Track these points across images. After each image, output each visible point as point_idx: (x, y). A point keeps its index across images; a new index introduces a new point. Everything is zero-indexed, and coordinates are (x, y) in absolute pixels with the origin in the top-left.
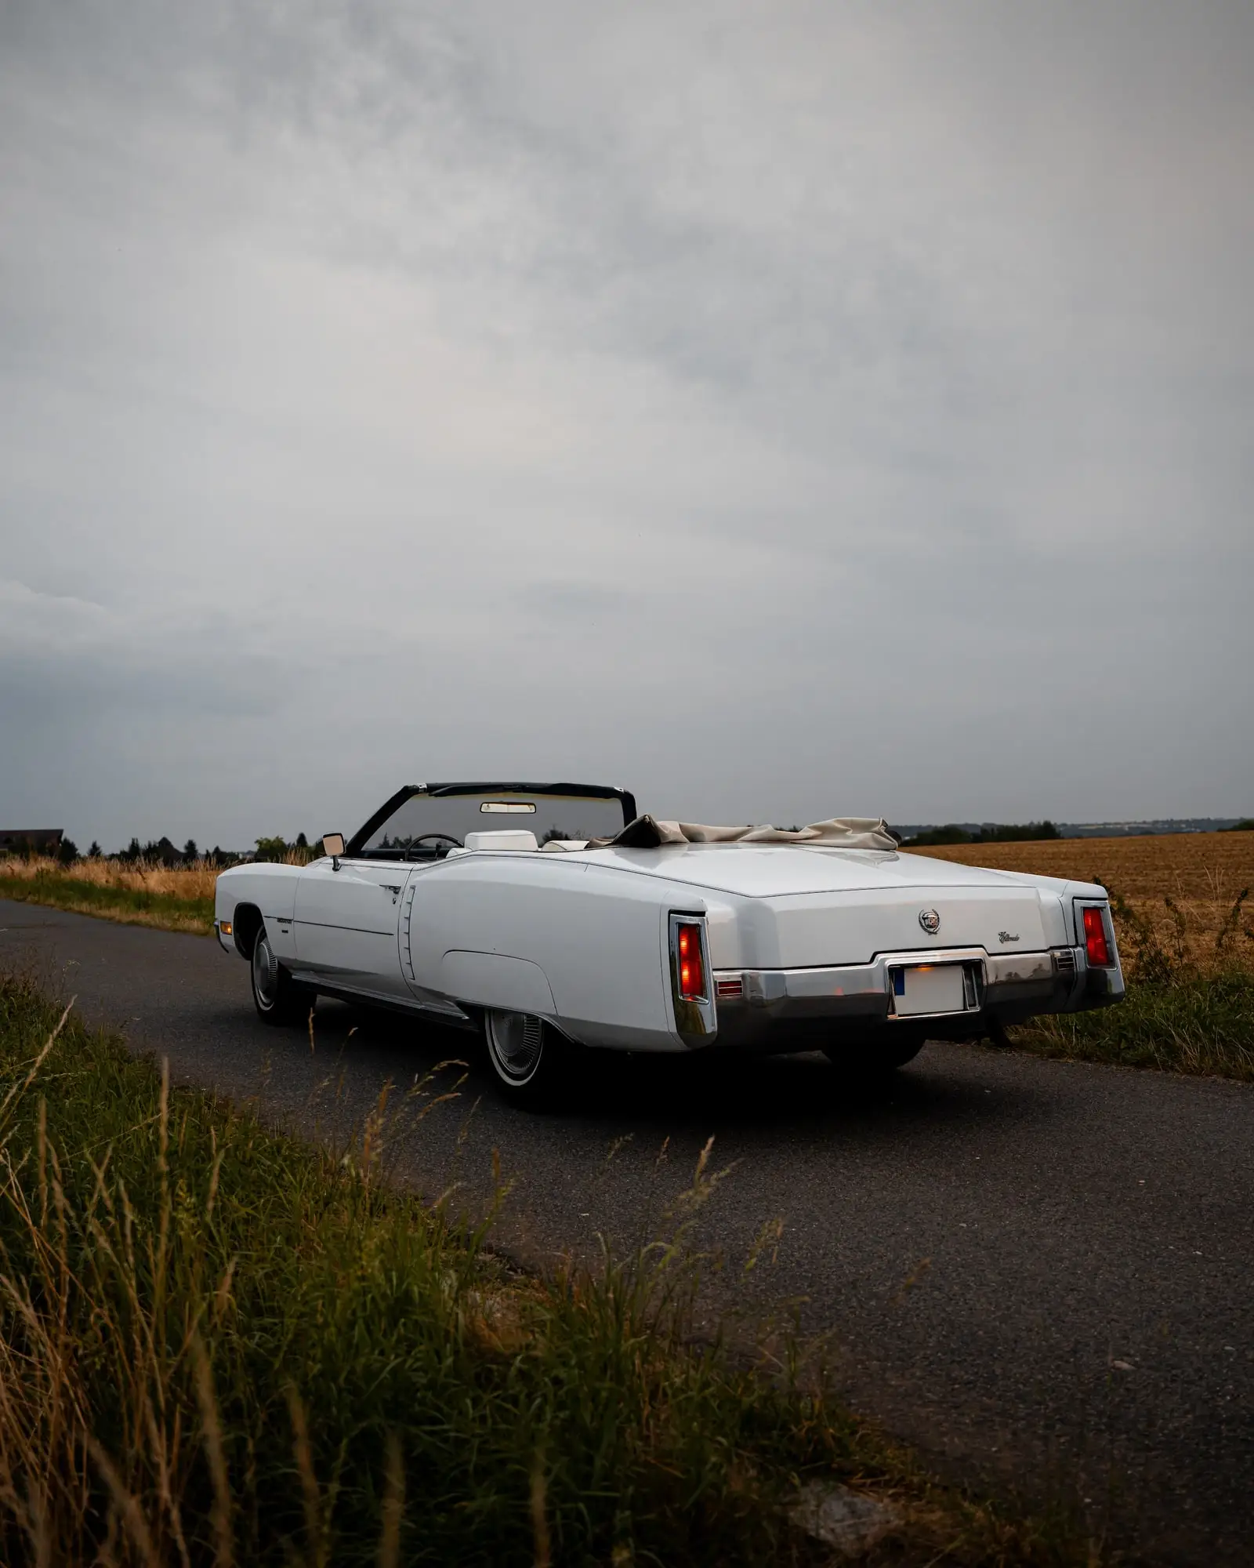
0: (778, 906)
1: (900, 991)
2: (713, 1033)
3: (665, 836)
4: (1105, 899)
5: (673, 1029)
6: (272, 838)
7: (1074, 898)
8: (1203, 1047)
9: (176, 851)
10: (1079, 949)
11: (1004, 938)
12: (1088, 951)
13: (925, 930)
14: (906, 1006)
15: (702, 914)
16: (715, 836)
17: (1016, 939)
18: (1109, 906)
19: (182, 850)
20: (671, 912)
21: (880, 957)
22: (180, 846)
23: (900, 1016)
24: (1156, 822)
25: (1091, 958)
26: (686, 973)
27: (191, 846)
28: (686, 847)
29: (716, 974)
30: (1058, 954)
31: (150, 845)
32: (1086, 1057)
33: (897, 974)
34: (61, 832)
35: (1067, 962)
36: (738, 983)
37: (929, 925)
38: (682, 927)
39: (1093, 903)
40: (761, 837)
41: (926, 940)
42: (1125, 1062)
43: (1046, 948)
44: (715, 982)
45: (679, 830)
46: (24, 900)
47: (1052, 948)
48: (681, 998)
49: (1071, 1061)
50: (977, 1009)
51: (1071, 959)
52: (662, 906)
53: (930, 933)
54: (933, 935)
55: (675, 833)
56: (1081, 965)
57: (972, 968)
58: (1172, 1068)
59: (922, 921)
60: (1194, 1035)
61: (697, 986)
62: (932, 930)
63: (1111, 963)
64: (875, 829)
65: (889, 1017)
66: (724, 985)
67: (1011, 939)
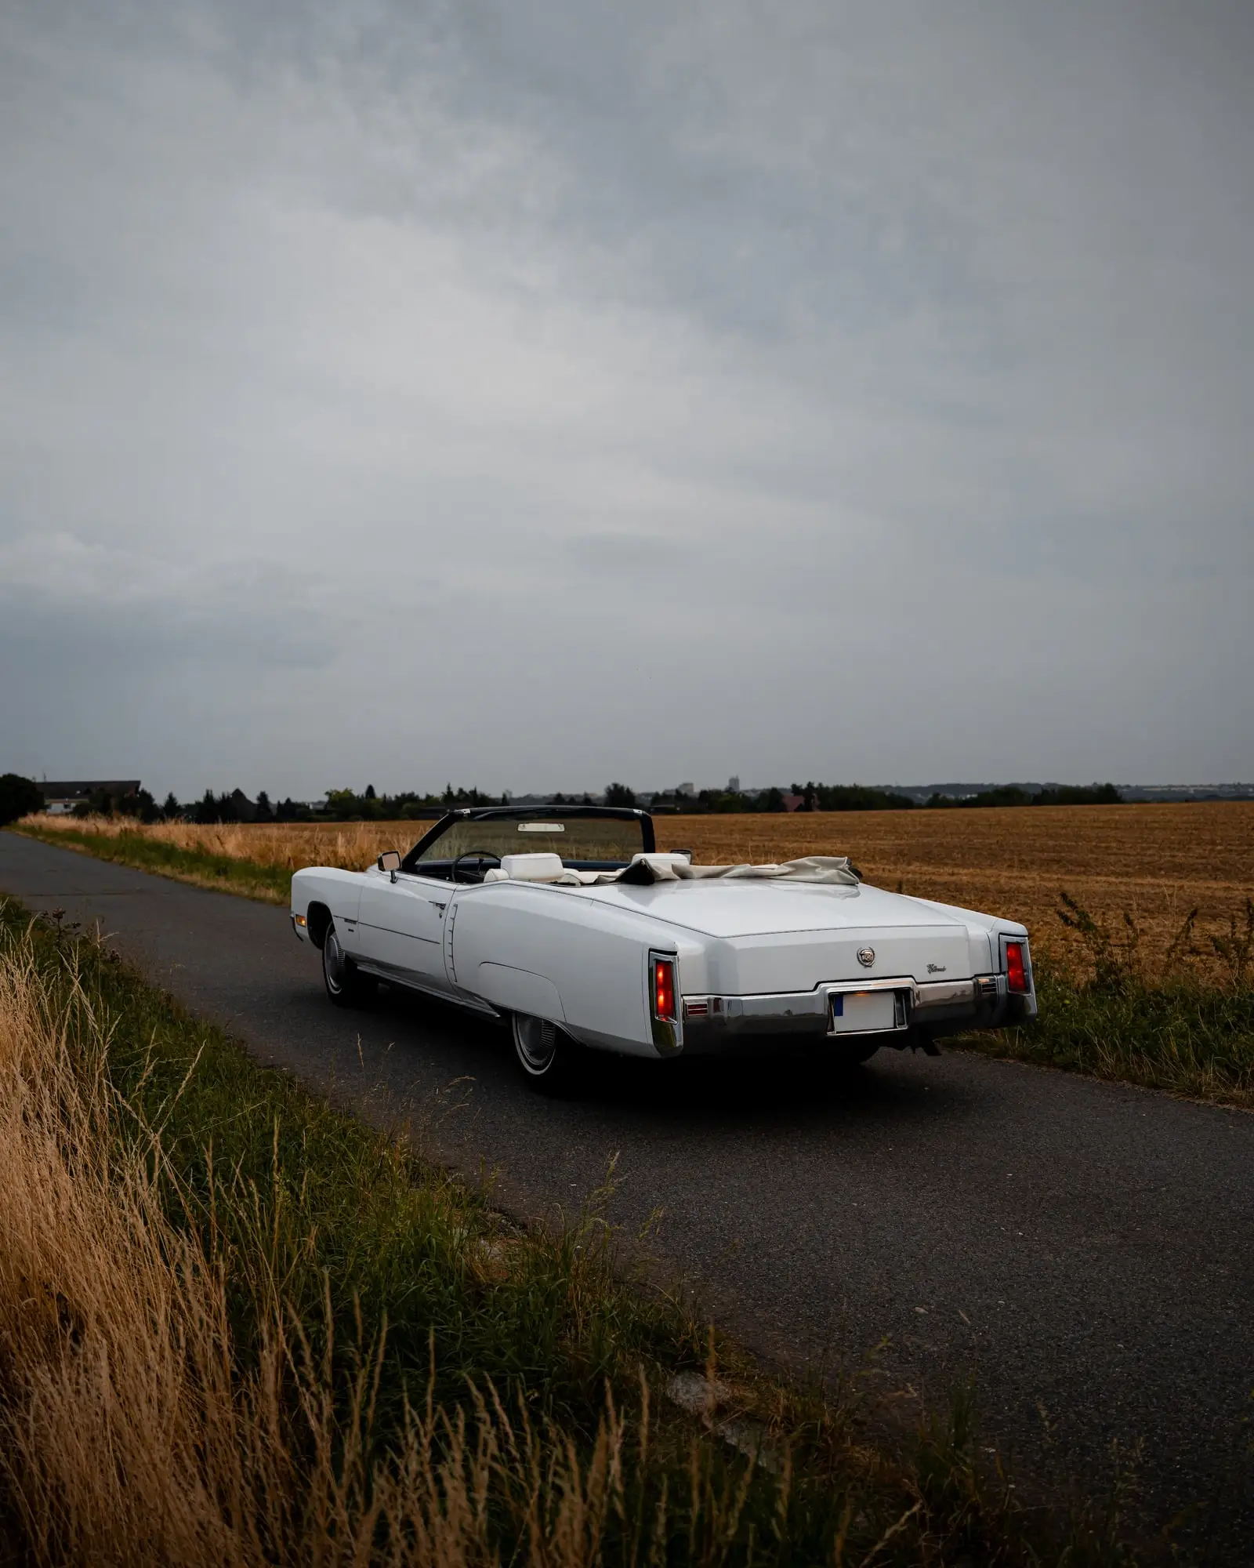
0: (738, 944)
1: (840, 1013)
2: (680, 1046)
3: (659, 876)
4: (1025, 936)
5: (651, 1041)
6: (341, 790)
7: (999, 934)
8: (1118, 1056)
9: (249, 802)
10: (1002, 976)
11: (932, 969)
12: (1009, 978)
13: (862, 963)
14: (846, 1024)
15: (675, 953)
16: (701, 875)
17: (943, 970)
18: (1027, 942)
19: (255, 801)
20: (650, 950)
21: (822, 985)
22: (252, 797)
23: (838, 1032)
24: (1222, 786)
25: (1011, 983)
26: (661, 998)
27: (263, 797)
28: (676, 884)
29: (685, 998)
30: (984, 980)
31: (223, 797)
32: (1023, 1058)
33: (837, 1000)
34: (138, 783)
35: (991, 987)
36: (705, 1006)
37: (865, 960)
38: (658, 962)
39: (1015, 939)
40: (743, 874)
41: (862, 972)
42: (1055, 1065)
43: (969, 977)
44: (685, 1006)
45: (670, 870)
46: (110, 860)
47: (976, 976)
48: (657, 1018)
49: (1011, 1061)
50: (905, 1028)
51: (994, 985)
52: (644, 945)
53: (865, 966)
54: (867, 968)
55: (668, 873)
56: (1002, 990)
57: (902, 994)
58: (1091, 1073)
59: (860, 957)
60: (1114, 1045)
61: (670, 1009)
62: (867, 964)
63: (1027, 989)
64: (841, 867)
65: (830, 1034)
66: (690, 1007)
67: (940, 970)
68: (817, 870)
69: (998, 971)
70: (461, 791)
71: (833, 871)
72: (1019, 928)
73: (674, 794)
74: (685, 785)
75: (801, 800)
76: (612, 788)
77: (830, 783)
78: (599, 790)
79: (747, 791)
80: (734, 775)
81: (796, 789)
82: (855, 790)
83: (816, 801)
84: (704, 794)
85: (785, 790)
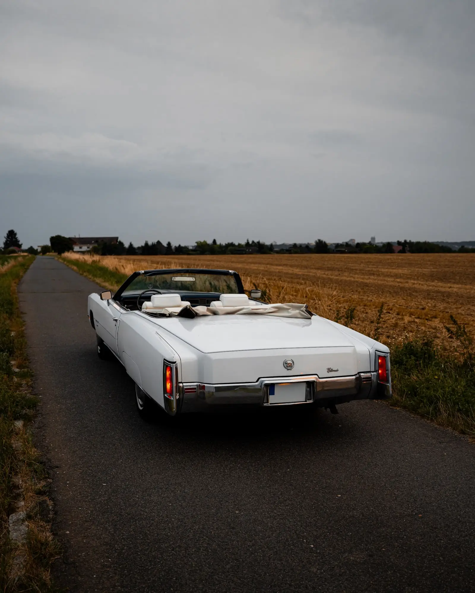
0: (213, 357)
1: (273, 393)
2: (175, 411)
3: (197, 314)
4: (388, 353)
5: (164, 407)
6: (202, 241)
7: (376, 350)
9: (163, 246)
10: (375, 373)
11: (330, 370)
12: (379, 374)
13: (286, 368)
14: (274, 400)
16: (225, 312)
17: (337, 371)
18: (389, 356)
19: (165, 245)
20: (164, 360)
21: (262, 379)
22: (165, 244)
23: (270, 404)
25: (379, 377)
26: (168, 385)
27: (169, 244)
29: (185, 384)
31: (153, 244)
33: (271, 386)
34: (117, 238)
35: (367, 379)
36: (195, 389)
37: (288, 366)
39: (383, 354)
40: (246, 312)
41: (286, 372)
43: (354, 374)
47: (359, 373)
48: (166, 395)
50: (312, 401)
51: (370, 378)
52: (163, 356)
53: (288, 370)
54: (289, 370)
55: (203, 312)
56: (374, 381)
57: (310, 384)
59: (285, 364)
62: (289, 368)
64: (302, 309)
65: (265, 404)
66: (186, 389)
67: (334, 371)
68: (289, 311)
69: (374, 370)
70: (253, 242)
71: (298, 311)
72: (385, 348)
73: (345, 244)
74: (352, 240)
75: (401, 248)
76: (318, 241)
77: (414, 240)
78: (312, 242)
79: (378, 243)
80: (373, 236)
81: (399, 243)
82: (425, 243)
83: (407, 248)
84: (358, 244)
85: (394, 243)
